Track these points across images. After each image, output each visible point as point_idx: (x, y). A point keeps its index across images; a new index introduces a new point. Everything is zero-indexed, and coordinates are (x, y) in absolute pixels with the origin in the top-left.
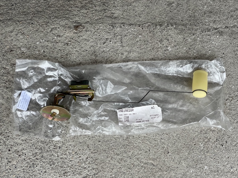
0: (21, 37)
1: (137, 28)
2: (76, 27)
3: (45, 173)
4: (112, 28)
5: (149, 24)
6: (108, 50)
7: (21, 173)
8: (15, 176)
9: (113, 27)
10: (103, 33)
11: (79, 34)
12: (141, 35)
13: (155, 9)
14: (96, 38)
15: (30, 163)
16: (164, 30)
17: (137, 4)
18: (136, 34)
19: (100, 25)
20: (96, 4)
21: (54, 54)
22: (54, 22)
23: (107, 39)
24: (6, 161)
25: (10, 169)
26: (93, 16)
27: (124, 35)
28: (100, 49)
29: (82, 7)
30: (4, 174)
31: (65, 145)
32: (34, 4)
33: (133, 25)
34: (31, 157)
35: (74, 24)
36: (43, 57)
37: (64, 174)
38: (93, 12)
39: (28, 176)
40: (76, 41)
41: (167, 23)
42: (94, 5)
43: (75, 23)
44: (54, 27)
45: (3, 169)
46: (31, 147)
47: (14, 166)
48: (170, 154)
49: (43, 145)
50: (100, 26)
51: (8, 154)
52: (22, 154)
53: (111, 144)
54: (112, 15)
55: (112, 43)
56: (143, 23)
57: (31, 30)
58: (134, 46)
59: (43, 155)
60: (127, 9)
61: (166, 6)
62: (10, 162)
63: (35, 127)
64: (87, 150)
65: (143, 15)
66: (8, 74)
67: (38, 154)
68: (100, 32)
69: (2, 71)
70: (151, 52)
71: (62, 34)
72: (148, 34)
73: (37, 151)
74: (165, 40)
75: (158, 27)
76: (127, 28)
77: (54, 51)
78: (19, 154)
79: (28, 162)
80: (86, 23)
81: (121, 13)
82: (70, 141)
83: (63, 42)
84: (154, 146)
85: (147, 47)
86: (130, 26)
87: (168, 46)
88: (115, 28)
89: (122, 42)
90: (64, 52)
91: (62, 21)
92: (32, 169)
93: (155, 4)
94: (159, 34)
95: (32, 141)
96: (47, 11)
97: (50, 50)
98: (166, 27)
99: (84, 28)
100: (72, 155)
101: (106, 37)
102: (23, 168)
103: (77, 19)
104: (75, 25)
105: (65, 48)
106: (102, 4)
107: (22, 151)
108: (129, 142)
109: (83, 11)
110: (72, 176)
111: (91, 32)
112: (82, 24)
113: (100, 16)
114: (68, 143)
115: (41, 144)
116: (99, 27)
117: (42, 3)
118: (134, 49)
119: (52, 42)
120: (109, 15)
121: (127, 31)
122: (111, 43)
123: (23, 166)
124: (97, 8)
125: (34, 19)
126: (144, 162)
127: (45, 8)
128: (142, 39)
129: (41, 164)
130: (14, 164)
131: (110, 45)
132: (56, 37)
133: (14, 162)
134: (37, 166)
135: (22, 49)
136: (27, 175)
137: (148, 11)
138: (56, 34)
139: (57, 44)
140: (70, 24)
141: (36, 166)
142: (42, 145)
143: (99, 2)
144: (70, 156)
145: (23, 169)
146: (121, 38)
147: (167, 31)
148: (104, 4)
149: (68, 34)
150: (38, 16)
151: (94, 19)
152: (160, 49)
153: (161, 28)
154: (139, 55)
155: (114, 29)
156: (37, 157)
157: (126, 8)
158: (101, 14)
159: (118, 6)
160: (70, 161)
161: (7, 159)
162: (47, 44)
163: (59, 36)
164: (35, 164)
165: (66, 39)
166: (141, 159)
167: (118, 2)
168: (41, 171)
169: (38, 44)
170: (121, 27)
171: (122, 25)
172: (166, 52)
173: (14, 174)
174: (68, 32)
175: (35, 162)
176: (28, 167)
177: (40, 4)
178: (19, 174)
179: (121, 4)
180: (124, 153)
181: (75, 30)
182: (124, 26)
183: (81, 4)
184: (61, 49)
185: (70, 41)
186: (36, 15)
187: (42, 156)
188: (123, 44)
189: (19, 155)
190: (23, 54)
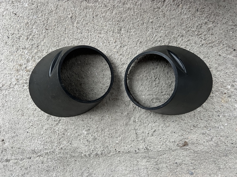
1: (121, 150)
4: (148, 148)
5: (110, 155)
6: (150, 125)
10: (157, 141)
11: (182, 138)
12: (116, 143)
13: (105, 170)
14: (163, 136)
16: (93, 150)
17: (123, 172)
18: (122, 144)
19: (160, 149)
20: (166, 169)
21: (208, 115)
22: (209, 147)
26: (168, 157)
27: (134, 141)
28: (158, 125)
29: (180, 164)
31: (192, 14)
33: (126, 153)
35: (188, 147)
36: (220, 111)
38: (168, 161)
40: (185, 131)
41: (91, 157)
42: (168, 167)
43: (187, 149)
44: (210, 143)
46: (231, 8)
49: (217, 11)
53: (138, 21)
54: (149, 160)
55: (146, 132)
56: (116, 155)
57: (234, 137)
58: (123, 131)
60: (134, 167)
61: (94, 173)
63: (227, 32)
65: (116, 163)
68: (160, 142)
70: (104, 127)
71: (200, 136)
72: (110, 145)
73: (224, 4)
74: (91, 140)
75: (99, 153)
76: (132, 149)
77: (208, 118)
80: (176, 150)
81: (139, 163)
83: (199, 128)
85: (109, 131)
86: (129, 151)
87: (86, 135)
88: (144, 147)
89: (136, 134)
90: (197, 118)
91: (201, 149)
93: (105, 174)
94: (98, 146)
95: (230, 15)
96: (217, 158)
97: (212, 119)
98: (91, 153)
99: (178, 144)
101: (153, 137)
103: (185, 153)
104: (187, 147)
105: (197, 122)
106: (160, 169)
109: (179, 161)
111: (169, 141)
112: (180, 148)
113: (162, 158)
115: (219, 12)
116: (162, 147)
118: (123, 128)
119: (210, 127)
120: (152, 159)
121: (132, 145)
124: (164, 165)
125: (231, 148)
128: (115, 139)
131: (149, 130)
132: (207, 132)
137: (112, 167)
138: (207, 135)
139: (205, 126)
140: (193, 147)
143: (164, 171)
146: (137, 138)
147: (90, 149)
148: (158, 169)
149: (194, 136)
150: (226, 151)
151: (167, 154)
152: (95, 130)
153: (96, 152)
154: (116, 122)
155: (146, 147)
158: (160, 160)
159: (143, 169)
162: (215, 124)
163: (203, 134)
165: (195, 131)
167: (143, 173)
169: (226, 123)
170: (138, 149)
171: (138, 151)
172: (88, 128)
174: (194, 139)
179: (140, 171)
181: (187, 141)
182: (136, 151)
183: (181, 168)
184: (201, 120)
185: (192, 129)
186: (229, 152)
188: (135, 132)
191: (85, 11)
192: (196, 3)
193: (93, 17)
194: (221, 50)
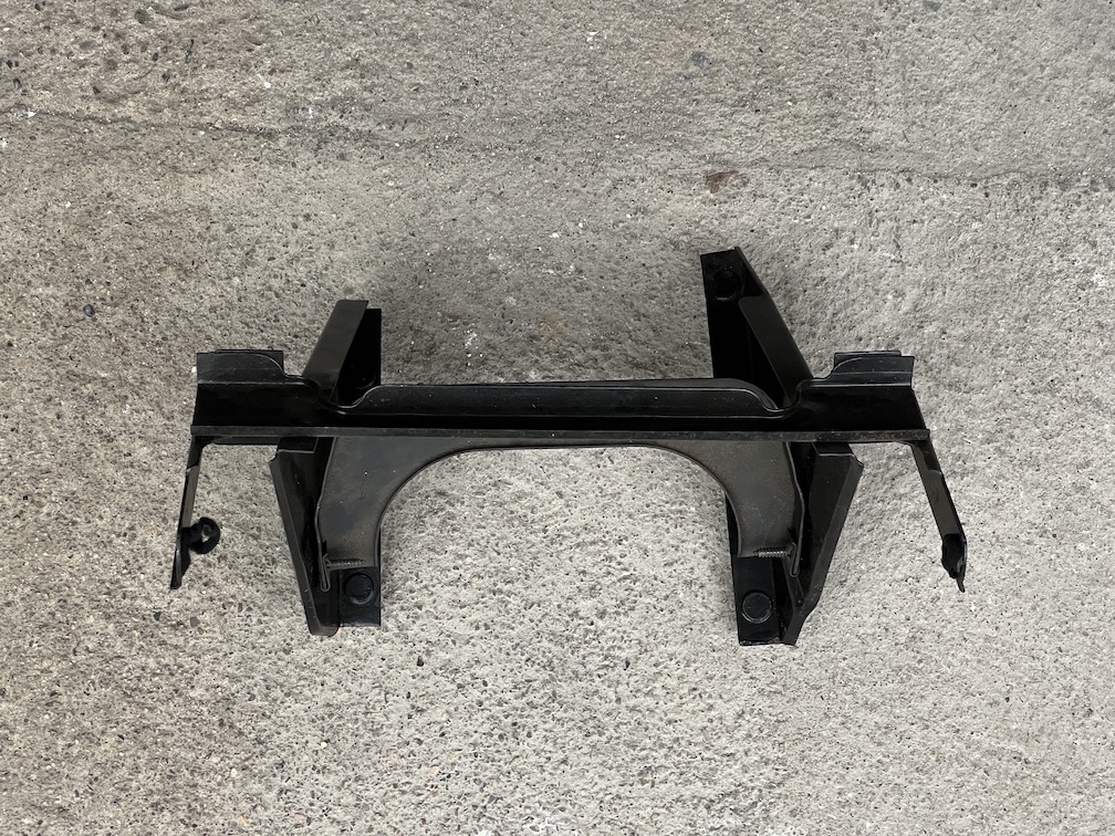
0: (492, 209)
1: (962, 193)
2: (714, 180)
3: (562, 767)
4: (858, 187)
5: (1013, 176)
6: (843, 274)
7: (464, 759)
8: (436, 772)
9: (864, 184)
10: (824, 207)
11: (726, 206)
12: (980, 220)
13: (1039, 118)
14: (795, 225)
15: (503, 718)
16: (1078, 203)
17: (967, 98)
18: (959, 214)
19: (812, 173)
20: (800, 91)
21: (617, 281)
22: (626, 157)
23: (837, 231)
24: (405, 705)
25: (420, 742)
26: (785, 138)
27: (909, 218)
28: (808, 269)
29: (741, 102)
30: (394, 759)
31: (649, 654)
32: (549, 87)
33: (946, 177)
34: (508, 696)
35: (706, 168)
36: (573, 290)
37: (641, 773)
38: (786, 121)
39: (490, 775)
40: (711, 232)
41: (1089, 178)
42: (789, 97)
43: (709, 162)
44: (623, 173)
45: (388, 738)
46: (508, 654)
47: (437, 728)
48: (1096, 717)
49: (559, 648)
50: (810, 179)
51: (414, 677)
52: (469, 679)
53: (844, 659)
54: (862, 135)
55: (859, 250)
56: (988, 174)
57: (530, 184)
58: (949, 265)
59: (558, 691)
60: (924, 116)
61: (1085, 110)
62: (422, 711)
63: (529, 572)
64: (740, 682)
65: (990, 140)
66: (428, 356)
67: (535, 684)
68: (811, 201)
69: (406, 341)
70: (1021, 290)
71: (657, 206)
72: (1007, 217)
73: (531, 672)
74: (1079, 246)
75: (1053, 191)
76: (921, 189)
77: (619, 268)
78: (458, 681)
79: (492, 717)
80: (754, 164)
81: (900, 131)
82: (670, 638)
83: (658, 237)
84: (1026, 679)
85: (1003, 270)
86: (935, 181)
87: (1094, 269)
88: (873, 190)
89: (898, 246)
90: (660, 274)
91: (657, 155)
92: (511, 744)
93: (1042, 101)
94: (1056, 217)
95: (513, 629)
96: (597, 111)
97: (606, 264)
98: (1085, 192)
99: (745, 184)
100: (678, 698)
101: (836, 225)
102: (471, 740)
103: (719, 146)
104: (710, 168)
105: (663, 259)
106: (820, 94)
107: (473, 671)
108: (918, 658)
109: (745, 118)
110: (676, 784)
111: (775, 201)
112: (737, 169)
113: (811, 139)
114: (663, 646)
115: (551, 645)
116: (807, 183)
117: (583, 81)
118: (947, 274)
119: (614, 234)
120: (848, 137)
121: (919, 204)
122: (856, 246)
123: (475, 729)
124: (803, 108)
125: (544, 142)
126: (986, 746)
127: (591, 100)
128: (983, 237)
129: (547, 726)
130: (439, 720)
131: (849, 256)
132: (628, 216)
133: (438, 710)
134: (529, 735)
135: (491, 258)
136: (486, 769)
137: (1010, 125)
138: (631, 205)
139: (633, 241)
140: (688, 165)
141: (525, 733)
142: (556, 649)
143: (809, 83)
144: (669, 704)
145: (474, 745)
146: (898, 228)
147: (1088, 209)
148: (830, 95)
149: (681, 206)
150: (563, 133)
151: (789, 152)
152: (1058, 281)
153: (1065, 194)
154: (970, 301)
155: (866, 191)
156: (530, 697)
157: (919, 113)
158: (818, 131)
159: (888, 105)
160: (670, 722)
161: (408, 697)
162: (595, 240)
163: (645, 212)
164: (524, 726)
165: (673, 225)
166: (969, 733)
167: (888, 87)
168: (548, 755)
169: (556, 239)
170: (898, 185)
171: (901, 179)
172: (1083, 294)
173: (435, 762)
174: (682, 196)
175: (521, 716)
176: (492, 735)
177: (571, 87)
178: (453, 764)
179: (900, 95)
180: (898, 703)
181: (708, 192)
182: (909, 180)
183: (738, 89)
184: (647, 265)
185: (685, 234)
186: (554, 127)
187: (554, 694)
188: (904, 254)
189: (460, 686)
190: (494, 275)
191: (1035, 728)
192: (631, 688)
193: (1008, 699)
194: (556, 514)
